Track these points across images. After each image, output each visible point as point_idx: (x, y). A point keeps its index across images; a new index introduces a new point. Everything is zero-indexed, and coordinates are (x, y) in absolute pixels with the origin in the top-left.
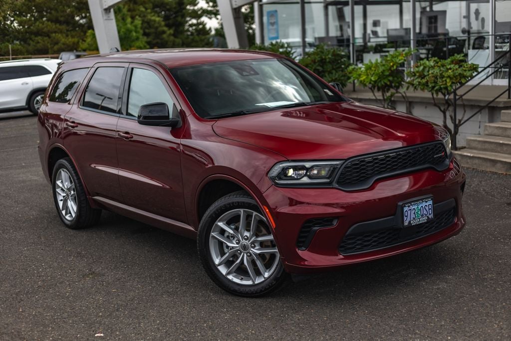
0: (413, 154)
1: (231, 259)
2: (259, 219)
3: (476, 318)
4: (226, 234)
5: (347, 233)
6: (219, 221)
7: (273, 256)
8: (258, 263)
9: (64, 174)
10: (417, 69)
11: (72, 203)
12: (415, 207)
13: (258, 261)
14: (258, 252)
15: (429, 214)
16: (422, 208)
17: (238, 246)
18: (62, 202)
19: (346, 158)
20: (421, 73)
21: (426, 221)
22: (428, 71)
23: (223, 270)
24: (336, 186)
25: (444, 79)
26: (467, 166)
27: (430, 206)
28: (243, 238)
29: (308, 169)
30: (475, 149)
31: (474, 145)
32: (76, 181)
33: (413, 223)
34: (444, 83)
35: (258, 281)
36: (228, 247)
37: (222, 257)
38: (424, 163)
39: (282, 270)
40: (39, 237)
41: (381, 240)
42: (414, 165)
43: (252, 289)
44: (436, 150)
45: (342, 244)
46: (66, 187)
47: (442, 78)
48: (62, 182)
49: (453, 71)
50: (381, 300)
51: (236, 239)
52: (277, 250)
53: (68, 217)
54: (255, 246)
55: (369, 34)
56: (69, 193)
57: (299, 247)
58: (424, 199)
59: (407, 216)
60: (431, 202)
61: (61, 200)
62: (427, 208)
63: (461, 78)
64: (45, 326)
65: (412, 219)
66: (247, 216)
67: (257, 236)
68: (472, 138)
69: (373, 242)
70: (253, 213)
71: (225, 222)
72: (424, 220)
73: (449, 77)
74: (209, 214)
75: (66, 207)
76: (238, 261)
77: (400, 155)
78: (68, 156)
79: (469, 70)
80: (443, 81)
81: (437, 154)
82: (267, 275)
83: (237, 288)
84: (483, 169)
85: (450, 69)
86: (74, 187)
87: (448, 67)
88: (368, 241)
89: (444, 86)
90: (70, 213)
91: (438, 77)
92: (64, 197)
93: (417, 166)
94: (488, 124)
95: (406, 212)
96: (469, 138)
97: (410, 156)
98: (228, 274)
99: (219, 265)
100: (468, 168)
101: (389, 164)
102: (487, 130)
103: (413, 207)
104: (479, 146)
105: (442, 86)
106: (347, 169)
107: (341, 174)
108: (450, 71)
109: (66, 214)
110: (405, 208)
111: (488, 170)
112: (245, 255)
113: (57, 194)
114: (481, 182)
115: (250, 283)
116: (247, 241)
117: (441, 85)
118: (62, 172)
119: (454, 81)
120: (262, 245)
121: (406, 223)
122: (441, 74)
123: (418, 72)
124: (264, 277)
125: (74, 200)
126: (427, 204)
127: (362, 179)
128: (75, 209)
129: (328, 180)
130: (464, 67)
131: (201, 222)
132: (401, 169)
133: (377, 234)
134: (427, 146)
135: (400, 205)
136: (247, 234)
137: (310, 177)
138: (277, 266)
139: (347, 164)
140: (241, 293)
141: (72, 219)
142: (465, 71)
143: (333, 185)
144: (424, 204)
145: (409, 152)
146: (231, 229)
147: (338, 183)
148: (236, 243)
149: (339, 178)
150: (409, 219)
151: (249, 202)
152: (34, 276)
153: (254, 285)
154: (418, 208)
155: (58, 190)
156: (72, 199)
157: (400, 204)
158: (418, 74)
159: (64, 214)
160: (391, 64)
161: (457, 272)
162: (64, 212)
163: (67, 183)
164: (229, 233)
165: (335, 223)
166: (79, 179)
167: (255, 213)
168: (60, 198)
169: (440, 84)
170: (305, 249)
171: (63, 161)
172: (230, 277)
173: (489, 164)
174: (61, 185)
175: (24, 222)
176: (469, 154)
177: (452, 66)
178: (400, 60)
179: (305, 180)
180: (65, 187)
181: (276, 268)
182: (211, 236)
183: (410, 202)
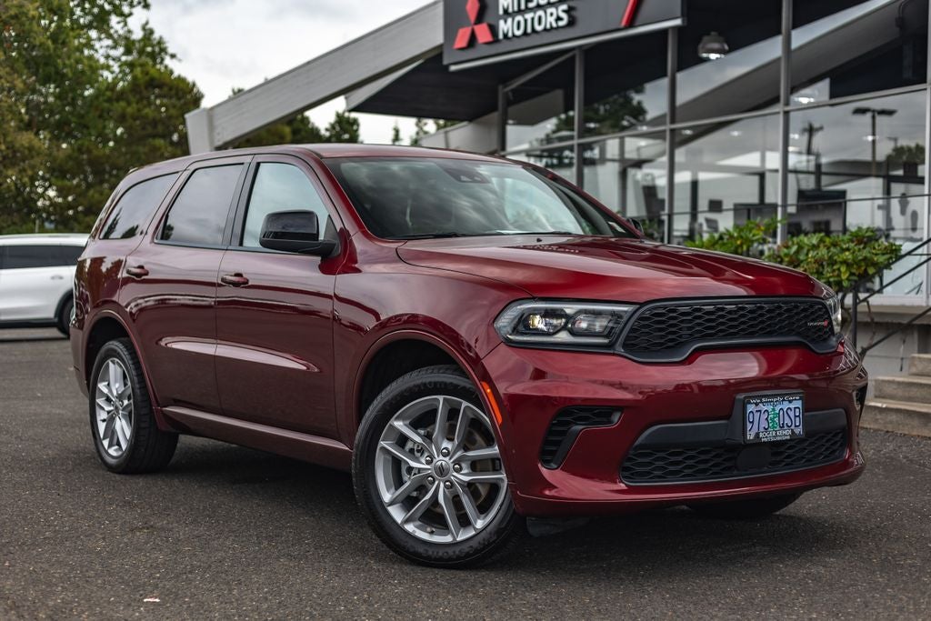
0: (769, 311)
1: (415, 494)
2: (472, 416)
3: (879, 613)
4: (409, 445)
5: (637, 443)
6: (397, 419)
7: (494, 488)
8: (465, 500)
9: (114, 369)
10: (786, 251)
11: (124, 421)
12: (770, 408)
13: (466, 497)
14: (467, 479)
15: (796, 426)
16: (781, 413)
17: (428, 467)
18: (105, 423)
19: (642, 302)
20: (794, 257)
21: (788, 437)
22: (807, 254)
23: (397, 514)
24: (620, 350)
25: (835, 267)
26: (876, 427)
27: (797, 410)
28: (440, 452)
29: (568, 317)
30: (892, 397)
31: (889, 390)
32: (135, 378)
33: (765, 437)
34: (836, 273)
35: (463, 535)
36: (410, 469)
37: (396, 489)
38: (788, 333)
39: (511, 512)
40: (56, 480)
41: (702, 466)
42: (770, 334)
43: (450, 551)
44: (812, 313)
45: (628, 464)
46: (115, 393)
47: (833, 265)
48: (109, 384)
49: (854, 252)
50: (697, 583)
51: (426, 454)
52: (503, 476)
53: (113, 451)
54: (461, 469)
55: (701, 225)
56: (118, 403)
57: (546, 463)
58: (786, 394)
59: (752, 422)
60: (798, 404)
61: (104, 421)
62: (792, 414)
63: (867, 266)
64: (49, 584)
65: (762, 429)
66: (450, 410)
67: (466, 449)
68: (887, 378)
69: (685, 468)
70: (461, 403)
71: (408, 422)
72: (785, 434)
73: (845, 262)
74: (380, 405)
75: (111, 432)
76: (428, 497)
77: (743, 309)
78: (127, 335)
79: (883, 254)
80: (834, 271)
81: (813, 320)
82: (480, 524)
83: (421, 549)
84: (907, 433)
85: (848, 249)
86: (130, 391)
87: (844, 247)
88: (677, 463)
89: (836, 279)
90: (118, 444)
91: (824, 263)
92: (109, 412)
93: (776, 336)
94: (916, 355)
95: (751, 415)
96: (881, 378)
97: (762, 315)
98: (407, 521)
99: (392, 503)
100: (875, 431)
101: (722, 324)
102: (915, 365)
103: (765, 408)
104: (900, 392)
105: (832, 280)
106: (643, 323)
107: (632, 330)
108: (847, 253)
109: (110, 445)
110: (748, 406)
111: (915, 433)
112: (442, 485)
113: (97, 408)
114: (900, 447)
115: (448, 539)
116: (447, 459)
117: (831, 277)
118: (111, 364)
119: (854, 271)
120: (475, 466)
121: (750, 436)
122: (830, 258)
123: (786, 255)
124: (475, 529)
125: (129, 417)
126: (792, 406)
127: (670, 344)
128: (128, 433)
129: (606, 341)
130: (874, 248)
131: (363, 421)
132: (745, 337)
133: (693, 453)
134: (797, 302)
135: (739, 400)
136: (446, 444)
137: (572, 333)
138: (501, 506)
139: (643, 313)
140: (429, 558)
141: (120, 453)
142: (876, 254)
143: (614, 350)
144: (786, 405)
145: (761, 308)
146: (419, 434)
147: (625, 346)
148: (427, 461)
149: (628, 338)
150: (755, 430)
151: (455, 382)
152: (38, 524)
153: (455, 544)
154: (774, 410)
155: (100, 401)
156: (124, 416)
157: (741, 396)
158: (786, 259)
159: (106, 447)
160: (739, 242)
161: (846, 555)
162: (106, 443)
163: (117, 385)
164: (415, 442)
165: (616, 417)
166: (140, 375)
167: (465, 404)
168: (102, 415)
169: (828, 275)
170: (555, 467)
171: (115, 345)
172: (410, 528)
173: (916, 422)
174: (105, 391)
175: (29, 463)
176: (879, 405)
177: (852, 245)
178: (754, 236)
179: (563, 337)
180: (113, 395)
181: (499, 510)
182: (378, 448)
183: (760, 397)
